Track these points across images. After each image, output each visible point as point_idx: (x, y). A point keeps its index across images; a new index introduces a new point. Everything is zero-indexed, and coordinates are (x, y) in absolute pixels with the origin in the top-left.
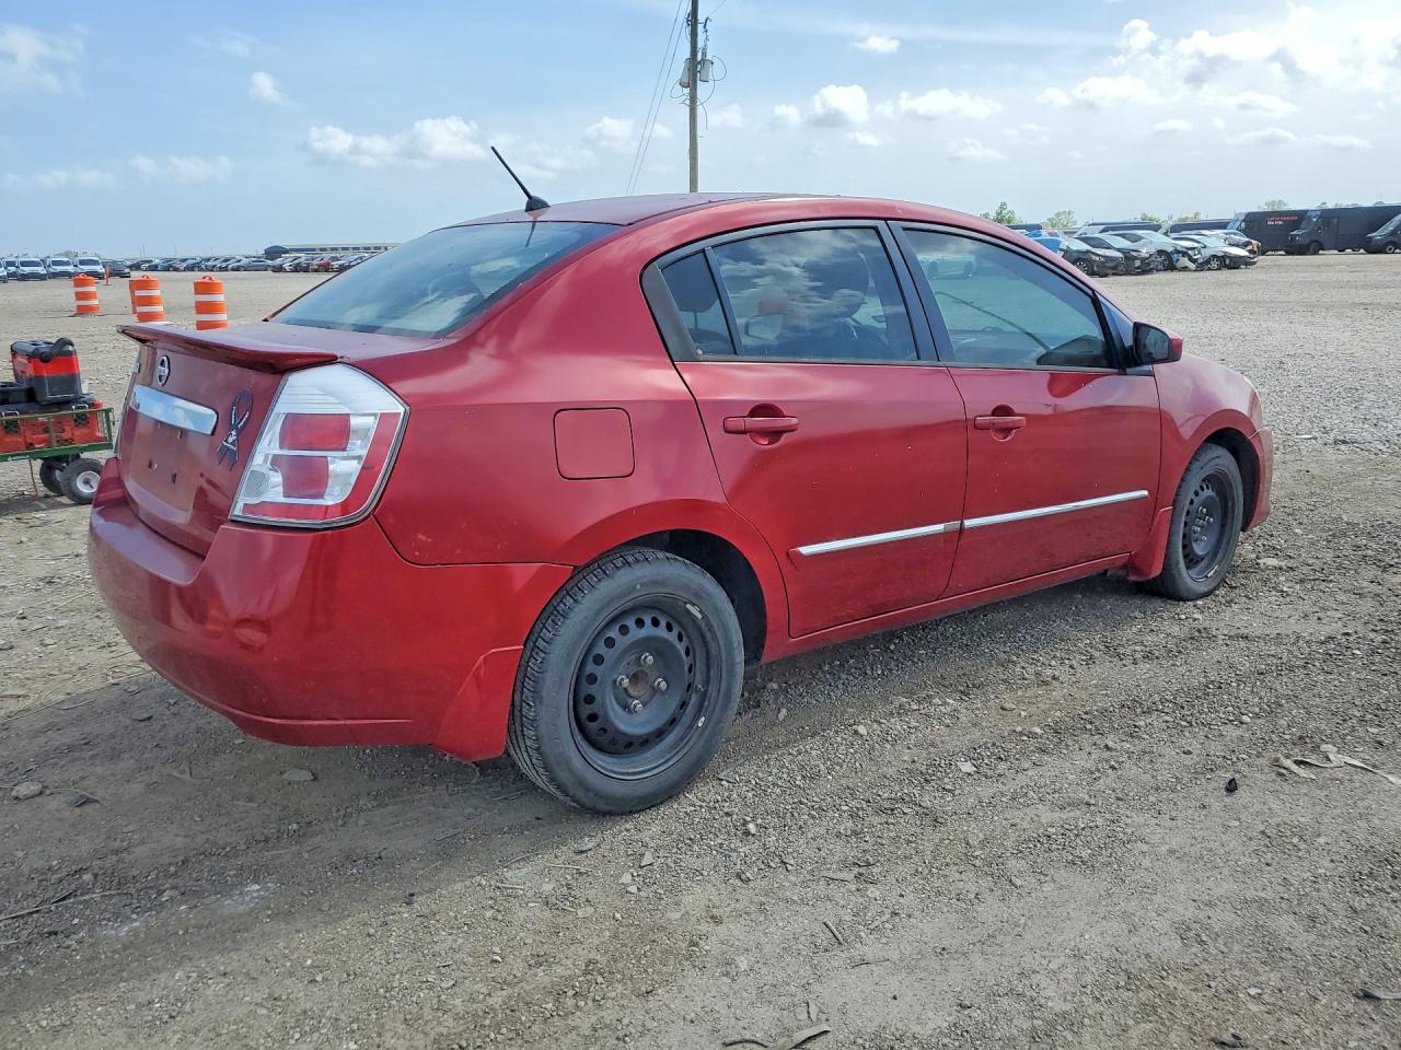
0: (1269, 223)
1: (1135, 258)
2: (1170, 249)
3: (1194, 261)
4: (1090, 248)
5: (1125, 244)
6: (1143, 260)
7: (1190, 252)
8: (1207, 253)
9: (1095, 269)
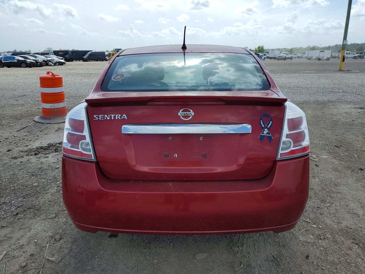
0: (60, 53)
1: (38, 62)
2: (46, 60)
3: (53, 63)
4: (24, 59)
5: (34, 58)
6: (40, 63)
7: (51, 61)
8: (55, 61)
9: (28, 65)
